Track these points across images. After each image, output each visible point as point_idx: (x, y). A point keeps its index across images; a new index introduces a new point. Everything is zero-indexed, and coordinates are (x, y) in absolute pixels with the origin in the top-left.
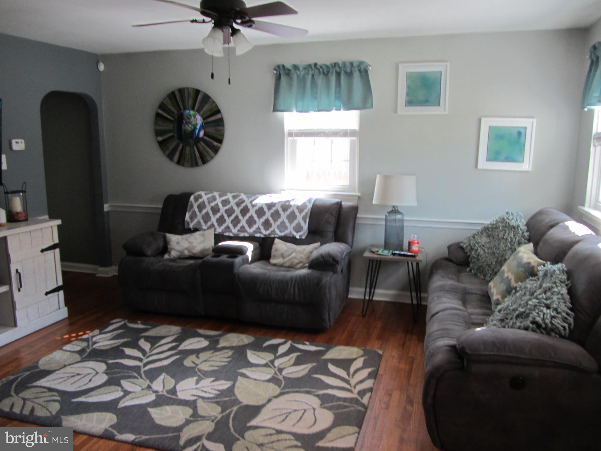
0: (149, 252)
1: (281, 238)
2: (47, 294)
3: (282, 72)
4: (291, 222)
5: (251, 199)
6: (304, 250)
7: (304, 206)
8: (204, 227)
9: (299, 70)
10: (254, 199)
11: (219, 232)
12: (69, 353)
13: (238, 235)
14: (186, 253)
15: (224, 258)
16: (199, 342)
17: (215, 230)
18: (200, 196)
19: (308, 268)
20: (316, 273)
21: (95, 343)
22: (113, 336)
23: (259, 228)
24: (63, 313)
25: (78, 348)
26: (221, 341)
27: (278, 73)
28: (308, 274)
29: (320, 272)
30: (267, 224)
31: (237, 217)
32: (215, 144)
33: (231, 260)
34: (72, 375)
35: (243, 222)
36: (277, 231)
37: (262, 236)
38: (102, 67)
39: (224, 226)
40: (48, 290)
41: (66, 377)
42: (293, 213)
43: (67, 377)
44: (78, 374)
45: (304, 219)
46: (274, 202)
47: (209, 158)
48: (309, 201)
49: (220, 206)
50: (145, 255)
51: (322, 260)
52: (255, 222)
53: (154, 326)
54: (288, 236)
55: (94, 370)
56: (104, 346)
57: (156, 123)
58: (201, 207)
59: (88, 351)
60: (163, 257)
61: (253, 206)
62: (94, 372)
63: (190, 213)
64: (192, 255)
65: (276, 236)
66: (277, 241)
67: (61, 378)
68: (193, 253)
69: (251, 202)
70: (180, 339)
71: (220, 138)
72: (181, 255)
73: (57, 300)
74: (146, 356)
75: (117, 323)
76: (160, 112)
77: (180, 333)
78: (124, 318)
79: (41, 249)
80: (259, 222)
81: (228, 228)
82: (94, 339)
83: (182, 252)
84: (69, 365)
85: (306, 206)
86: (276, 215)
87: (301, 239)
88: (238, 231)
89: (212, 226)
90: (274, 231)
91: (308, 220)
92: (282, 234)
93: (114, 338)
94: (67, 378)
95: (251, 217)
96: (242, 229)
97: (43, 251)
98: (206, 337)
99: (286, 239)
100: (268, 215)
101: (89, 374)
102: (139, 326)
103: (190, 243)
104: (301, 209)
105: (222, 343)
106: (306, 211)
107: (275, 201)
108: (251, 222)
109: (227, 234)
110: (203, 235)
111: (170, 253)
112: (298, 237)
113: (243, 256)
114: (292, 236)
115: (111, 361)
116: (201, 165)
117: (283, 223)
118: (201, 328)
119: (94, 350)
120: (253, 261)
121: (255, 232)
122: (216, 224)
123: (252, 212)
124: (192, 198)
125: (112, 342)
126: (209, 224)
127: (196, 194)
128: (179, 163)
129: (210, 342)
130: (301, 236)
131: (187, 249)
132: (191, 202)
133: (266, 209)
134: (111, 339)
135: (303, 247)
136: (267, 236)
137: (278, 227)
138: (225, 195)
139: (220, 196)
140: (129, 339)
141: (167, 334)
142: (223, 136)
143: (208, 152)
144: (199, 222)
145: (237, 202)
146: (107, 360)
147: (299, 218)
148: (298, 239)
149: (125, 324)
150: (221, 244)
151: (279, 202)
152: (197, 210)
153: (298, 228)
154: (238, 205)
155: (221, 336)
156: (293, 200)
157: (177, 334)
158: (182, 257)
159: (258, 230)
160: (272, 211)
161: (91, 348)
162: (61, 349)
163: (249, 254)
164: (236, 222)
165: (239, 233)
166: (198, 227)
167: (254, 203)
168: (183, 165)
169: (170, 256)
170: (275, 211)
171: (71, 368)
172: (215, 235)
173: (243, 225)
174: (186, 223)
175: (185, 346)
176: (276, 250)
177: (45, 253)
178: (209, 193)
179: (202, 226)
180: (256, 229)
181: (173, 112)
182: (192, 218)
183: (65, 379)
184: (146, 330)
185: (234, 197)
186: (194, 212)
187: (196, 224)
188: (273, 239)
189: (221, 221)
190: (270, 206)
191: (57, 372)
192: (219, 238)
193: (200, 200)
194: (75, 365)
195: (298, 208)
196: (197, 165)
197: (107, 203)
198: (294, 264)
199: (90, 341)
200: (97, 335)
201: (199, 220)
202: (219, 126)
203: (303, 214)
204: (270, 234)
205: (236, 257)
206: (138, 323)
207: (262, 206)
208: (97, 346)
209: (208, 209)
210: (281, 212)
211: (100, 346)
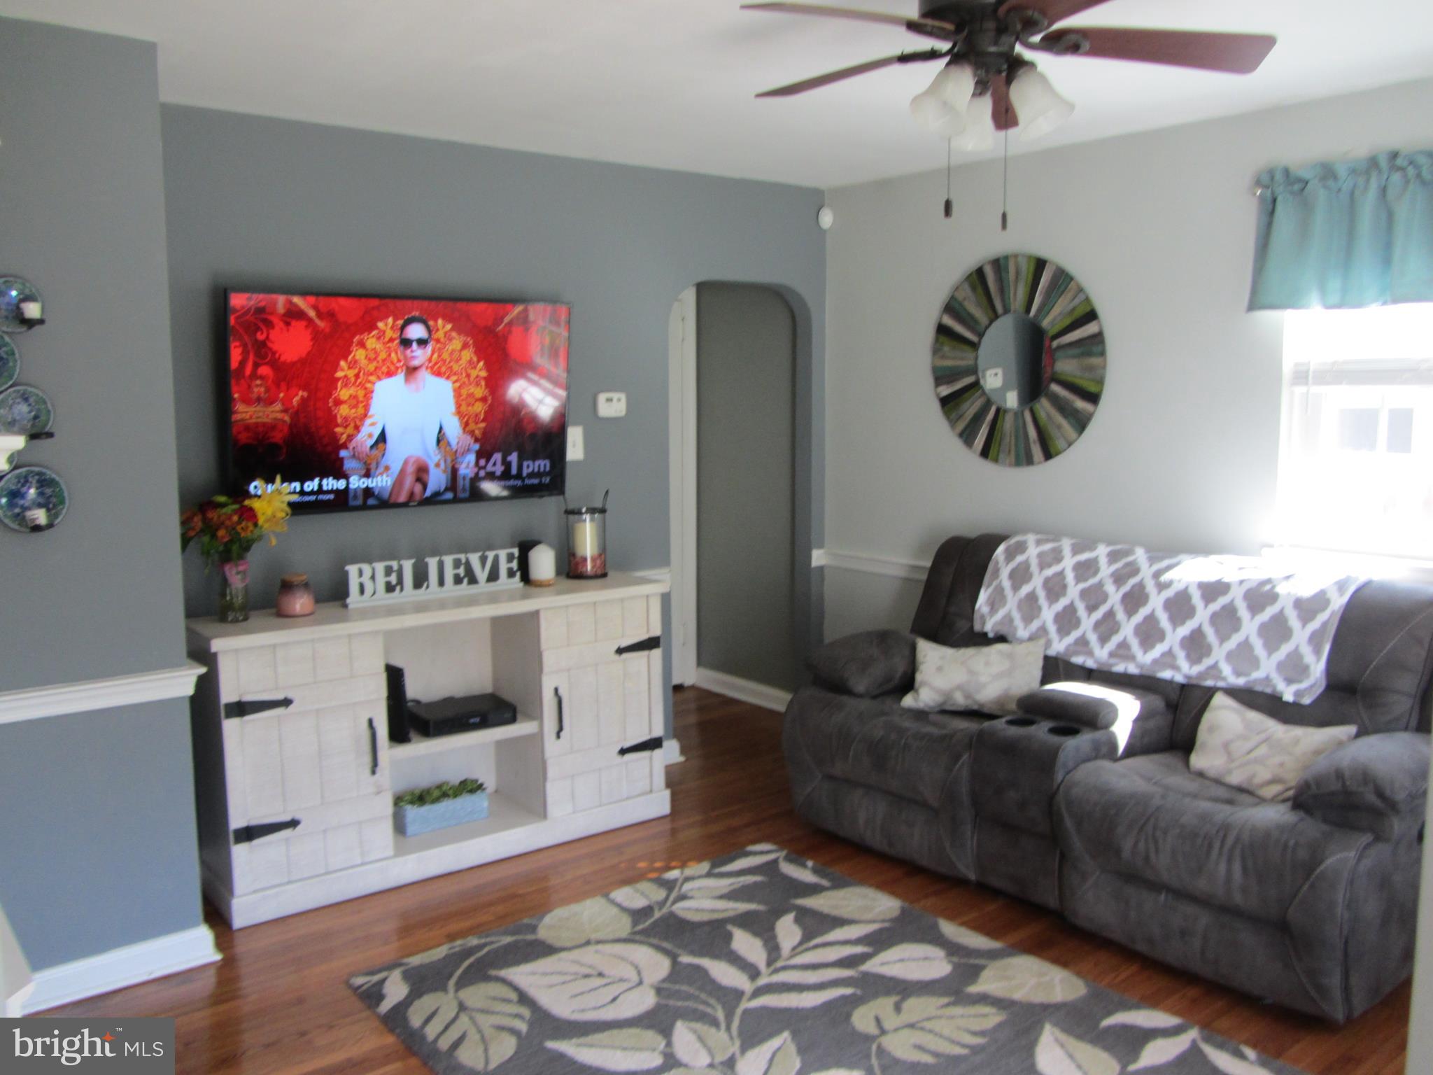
0: (860, 685)
1: (1233, 692)
2: (623, 752)
3: (1279, 190)
4: (1271, 648)
5: (1156, 567)
6: (1297, 741)
7: (1320, 600)
8: (1022, 632)
9: (1335, 178)
10: (1169, 568)
11: (1058, 653)
12: (615, 910)
13: (1112, 665)
14: (960, 700)
15: (1041, 731)
16: (926, 959)
17: (1048, 644)
18: (1021, 548)
19: (1289, 804)
20: (1312, 828)
21: (683, 897)
22: (732, 888)
23: (1169, 653)
24: (659, 803)
25: (640, 903)
26: (985, 974)
27: (1269, 192)
28: (1281, 828)
29: (1325, 828)
30: (1196, 645)
31: (1110, 614)
32: (1080, 404)
33: (1055, 739)
34: (587, 971)
35: (1127, 629)
36: (1226, 670)
37: (1179, 678)
38: (827, 219)
39: (1075, 635)
40: (627, 744)
41: (571, 974)
42: (1280, 619)
43: (576, 974)
44: (601, 975)
45: (1315, 640)
46: (1226, 580)
47: (1060, 443)
48: (1341, 586)
49: (1070, 577)
50: (849, 692)
51: (1335, 786)
52: (1161, 636)
53: (838, 884)
54: (1258, 688)
55: (639, 973)
56: (697, 910)
57: (936, 351)
58: (1022, 575)
59: (657, 914)
60: (900, 699)
61: (1162, 587)
62: (635, 979)
63: (990, 590)
64: (975, 707)
65: (1221, 684)
66: (1219, 699)
67: (560, 973)
68: (976, 702)
69: (1157, 575)
70: (880, 941)
71: (1092, 388)
72: (944, 703)
73: (647, 771)
74: (772, 968)
75: (762, 853)
76: (948, 321)
77: (891, 920)
78: (782, 844)
79: (616, 648)
80: (1174, 637)
81: (1083, 642)
82: (687, 887)
83: (948, 695)
84: (599, 942)
85: (1327, 602)
86: (1227, 620)
87: (1295, 705)
88: (1111, 655)
89: (1043, 630)
90: (1215, 666)
91: (1327, 648)
92: (1240, 681)
93: (731, 896)
94: (572, 977)
95: (1151, 619)
96: (1121, 652)
97: (620, 651)
98: (953, 949)
99: (1250, 698)
100: (1202, 615)
101: (621, 980)
102: (804, 874)
103: (971, 672)
104: (1307, 608)
105: (988, 983)
106: (1322, 617)
107: (1230, 576)
108: (1149, 633)
109: (1078, 660)
110: (1010, 656)
111: (917, 691)
112: (1288, 697)
113: (1098, 735)
114: (1268, 690)
115: (686, 959)
116: (1039, 463)
117: (1246, 646)
118: (952, 917)
119: (672, 915)
120: (1131, 751)
121: (1161, 662)
122: (1052, 629)
123: (1156, 603)
124: (1001, 549)
125: (722, 904)
126: (1035, 625)
127: (1012, 541)
128: (985, 453)
129: (956, 967)
130: (1298, 694)
131: (959, 687)
132: (997, 563)
133: (1197, 599)
134: (721, 897)
135: (1298, 731)
136: (1194, 682)
137: (1229, 657)
138: (1091, 547)
139: (1076, 550)
140: (761, 907)
141: (856, 916)
142: (1100, 382)
143: (1059, 427)
144: (1009, 619)
145: (1117, 570)
146: (679, 951)
147: (1300, 636)
148: (1287, 703)
149: (775, 861)
150: (1049, 687)
151: (1241, 582)
152: (1007, 584)
153: (1294, 667)
154: (1119, 579)
155: (993, 955)
156: (1288, 578)
157: (883, 921)
158: (948, 707)
159: (1168, 659)
160: (1215, 606)
161: (665, 910)
162: (606, 896)
163: (1122, 731)
164: (1107, 627)
165: (1112, 661)
166: (1004, 630)
167: (1165, 577)
168: (996, 460)
169: (916, 700)
170: (1224, 608)
171: (597, 952)
172: (1047, 659)
173: (1125, 639)
174: (976, 616)
175: (883, 964)
176: (1211, 729)
177: (625, 656)
178: (1048, 541)
179: (1015, 629)
180: (1163, 655)
181: (976, 321)
182: (994, 605)
183: (568, 978)
184: (813, 890)
185: (1113, 557)
186: (1000, 591)
187: (1001, 622)
188: (1210, 692)
189: (1067, 620)
190: (1213, 590)
191: (563, 955)
192: (1055, 668)
193: (1020, 558)
194: (608, 948)
195: (1299, 603)
196: (1029, 461)
197: (821, 546)
198: (1258, 780)
199: (677, 889)
200: (700, 877)
201: (1010, 611)
202: (1089, 354)
203: (1315, 625)
204: (1201, 675)
205: (1072, 732)
206: (804, 866)
207: (1187, 588)
208: (684, 909)
209: (1036, 583)
210: (1243, 612)
211: (689, 909)
